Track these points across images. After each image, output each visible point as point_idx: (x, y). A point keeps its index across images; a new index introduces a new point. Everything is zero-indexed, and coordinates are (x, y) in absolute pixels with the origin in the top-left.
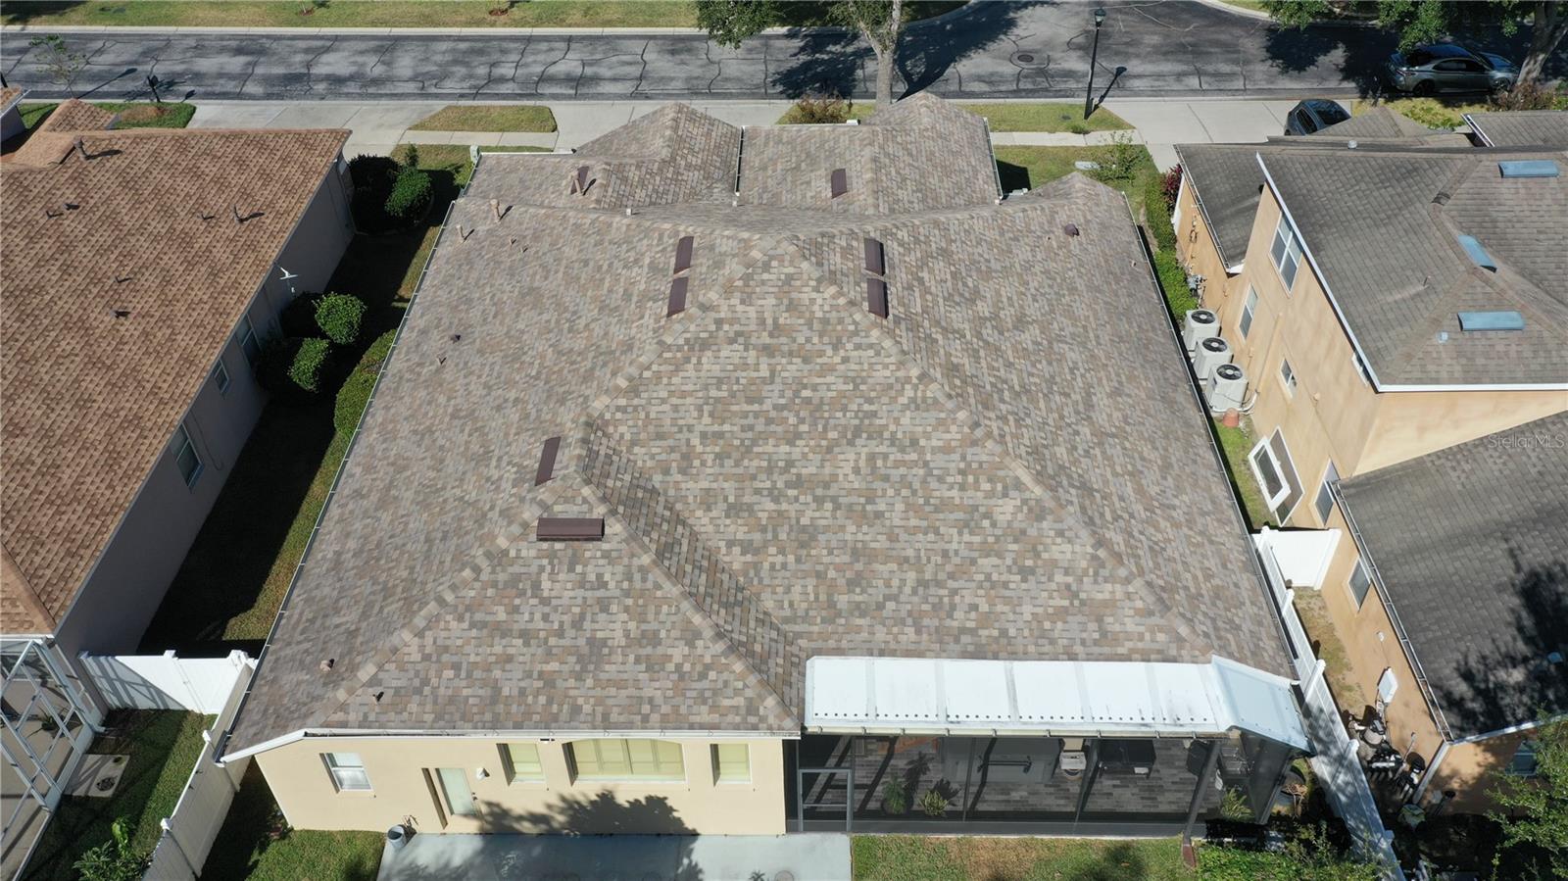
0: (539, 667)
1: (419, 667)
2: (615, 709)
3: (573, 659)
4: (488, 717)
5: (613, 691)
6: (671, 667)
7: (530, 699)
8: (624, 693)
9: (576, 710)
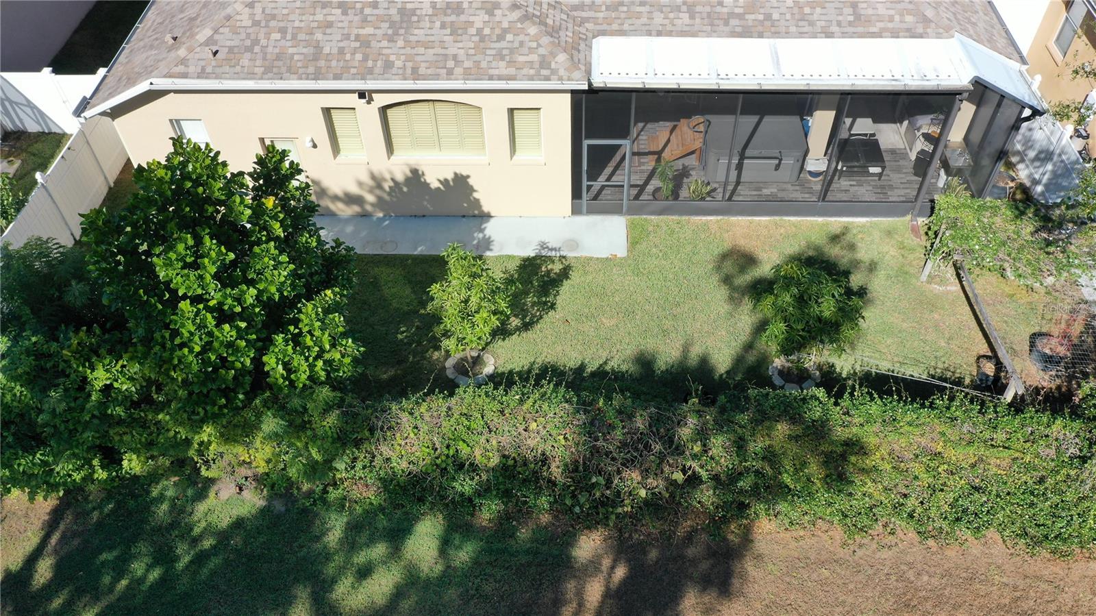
0: (356, 31)
1: (249, 31)
2: (423, 65)
3: (387, 25)
4: (311, 70)
5: (422, 50)
6: (473, 31)
7: (348, 57)
8: (431, 51)
9: (388, 65)
